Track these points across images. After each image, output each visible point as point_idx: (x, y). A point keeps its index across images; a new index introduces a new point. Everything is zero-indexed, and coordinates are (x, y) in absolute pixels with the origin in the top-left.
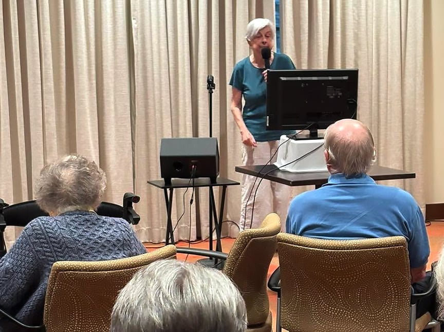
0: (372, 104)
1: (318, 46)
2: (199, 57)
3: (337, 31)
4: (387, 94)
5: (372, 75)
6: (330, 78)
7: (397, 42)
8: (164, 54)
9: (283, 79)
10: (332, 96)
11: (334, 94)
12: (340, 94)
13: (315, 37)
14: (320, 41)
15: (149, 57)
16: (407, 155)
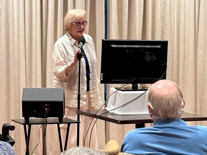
0: (173, 68)
1: (135, 25)
2: (48, 30)
3: (149, 15)
4: (184, 61)
5: (174, 47)
6: (148, 46)
7: (192, 23)
8: (22, 28)
9: (113, 46)
10: (149, 59)
11: (150, 58)
12: (155, 58)
13: (133, 18)
14: (136, 21)
15: (11, 29)
16: (198, 106)
